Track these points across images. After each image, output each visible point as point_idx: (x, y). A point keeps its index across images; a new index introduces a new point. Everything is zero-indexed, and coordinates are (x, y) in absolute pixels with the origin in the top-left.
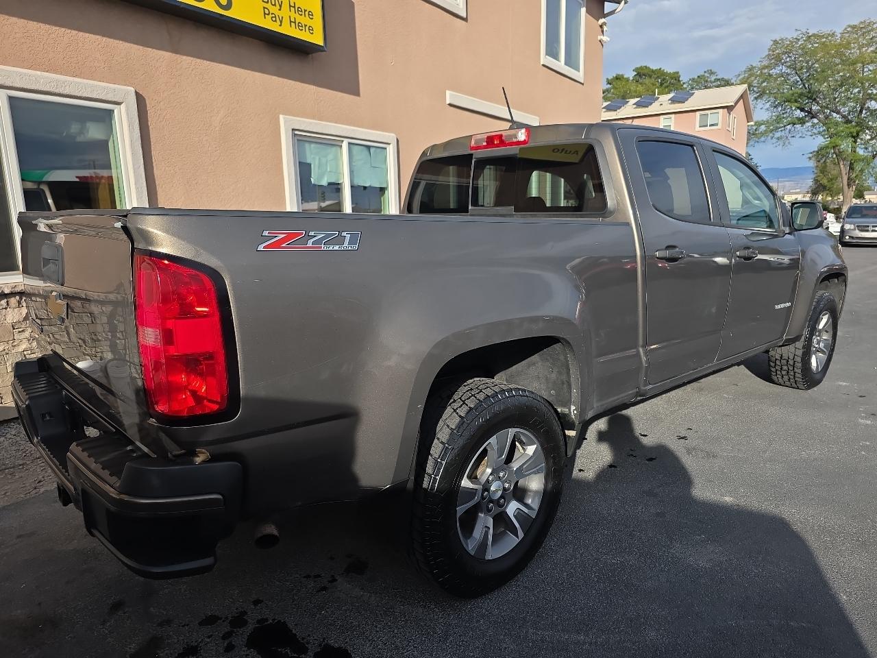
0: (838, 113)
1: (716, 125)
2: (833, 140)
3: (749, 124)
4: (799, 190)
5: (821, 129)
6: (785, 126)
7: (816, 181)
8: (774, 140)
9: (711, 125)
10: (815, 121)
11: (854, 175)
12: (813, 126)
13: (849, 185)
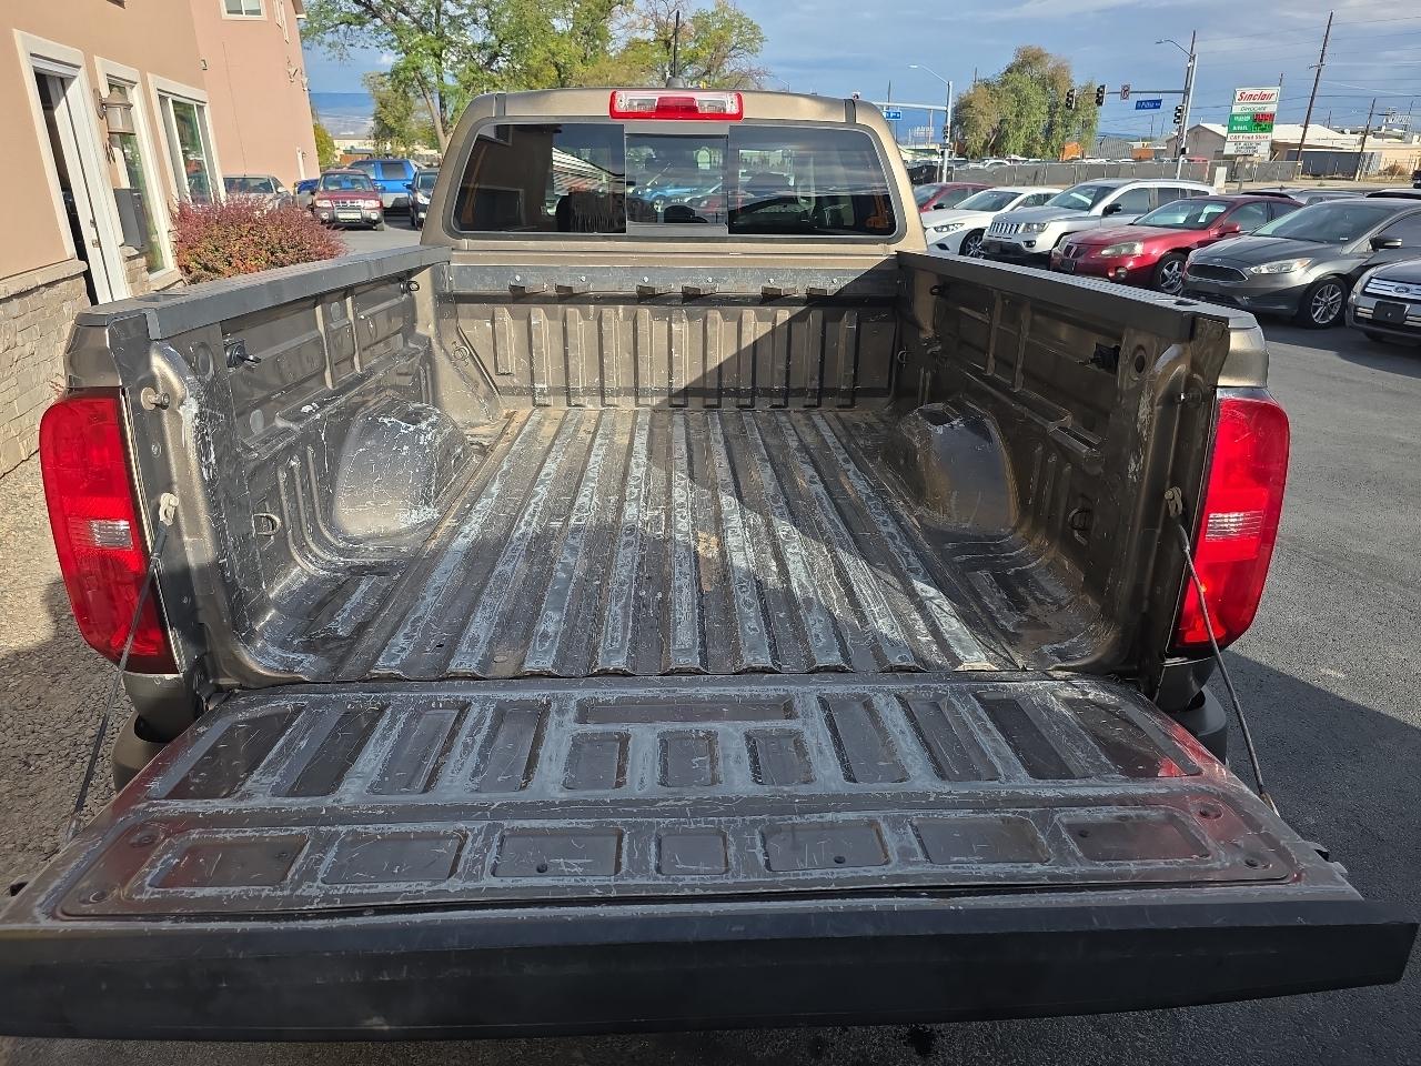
0: (407, 14)
1: (258, 12)
2: (410, 57)
3: (299, 16)
4: (352, 133)
5: (390, 37)
6: (336, 25)
7: (379, 120)
8: (324, 48)
9: (247, 12)
10: (378, 22)
11: (449, 115)
12: (377, 29)
13: (444, 131)
